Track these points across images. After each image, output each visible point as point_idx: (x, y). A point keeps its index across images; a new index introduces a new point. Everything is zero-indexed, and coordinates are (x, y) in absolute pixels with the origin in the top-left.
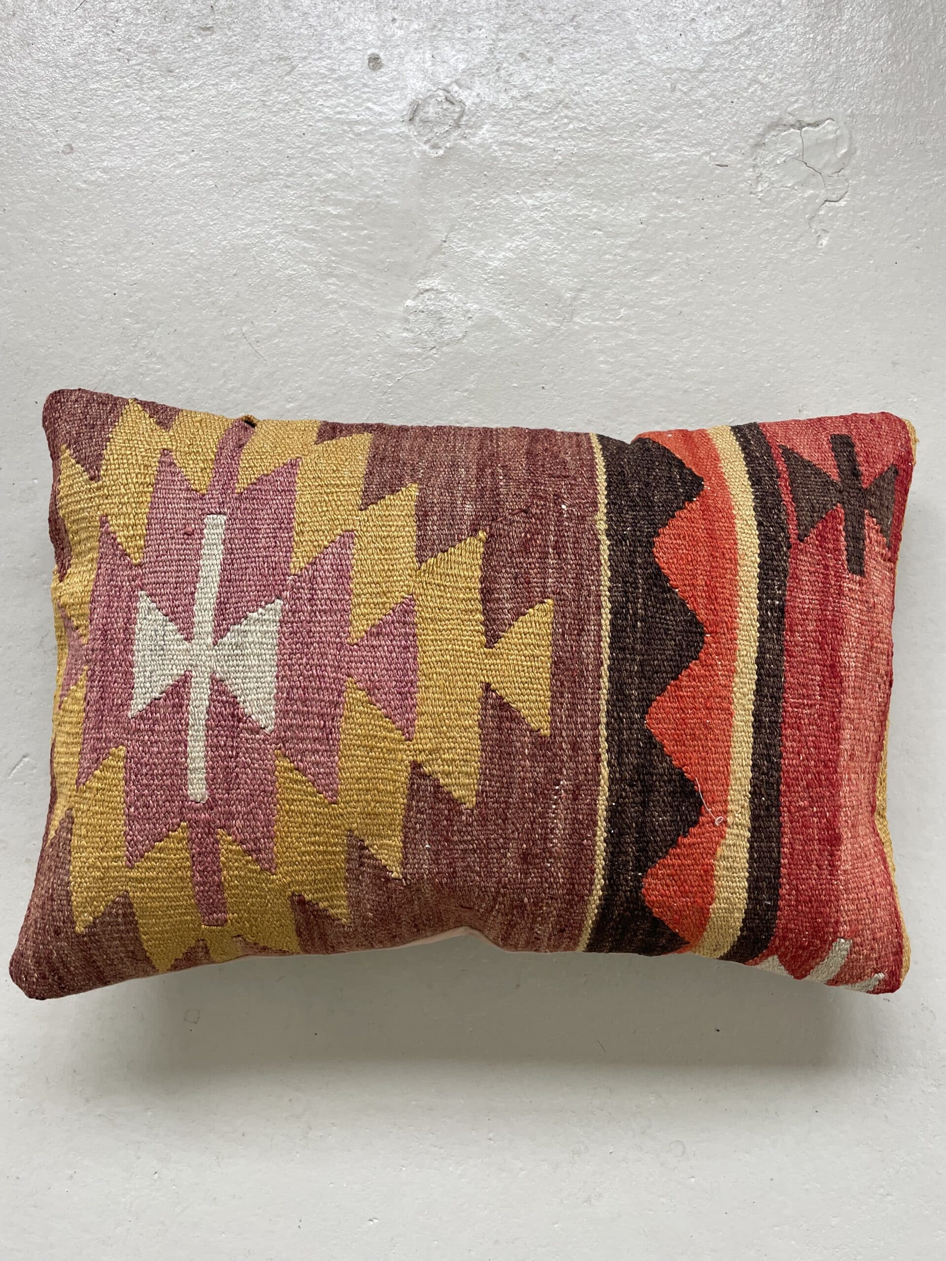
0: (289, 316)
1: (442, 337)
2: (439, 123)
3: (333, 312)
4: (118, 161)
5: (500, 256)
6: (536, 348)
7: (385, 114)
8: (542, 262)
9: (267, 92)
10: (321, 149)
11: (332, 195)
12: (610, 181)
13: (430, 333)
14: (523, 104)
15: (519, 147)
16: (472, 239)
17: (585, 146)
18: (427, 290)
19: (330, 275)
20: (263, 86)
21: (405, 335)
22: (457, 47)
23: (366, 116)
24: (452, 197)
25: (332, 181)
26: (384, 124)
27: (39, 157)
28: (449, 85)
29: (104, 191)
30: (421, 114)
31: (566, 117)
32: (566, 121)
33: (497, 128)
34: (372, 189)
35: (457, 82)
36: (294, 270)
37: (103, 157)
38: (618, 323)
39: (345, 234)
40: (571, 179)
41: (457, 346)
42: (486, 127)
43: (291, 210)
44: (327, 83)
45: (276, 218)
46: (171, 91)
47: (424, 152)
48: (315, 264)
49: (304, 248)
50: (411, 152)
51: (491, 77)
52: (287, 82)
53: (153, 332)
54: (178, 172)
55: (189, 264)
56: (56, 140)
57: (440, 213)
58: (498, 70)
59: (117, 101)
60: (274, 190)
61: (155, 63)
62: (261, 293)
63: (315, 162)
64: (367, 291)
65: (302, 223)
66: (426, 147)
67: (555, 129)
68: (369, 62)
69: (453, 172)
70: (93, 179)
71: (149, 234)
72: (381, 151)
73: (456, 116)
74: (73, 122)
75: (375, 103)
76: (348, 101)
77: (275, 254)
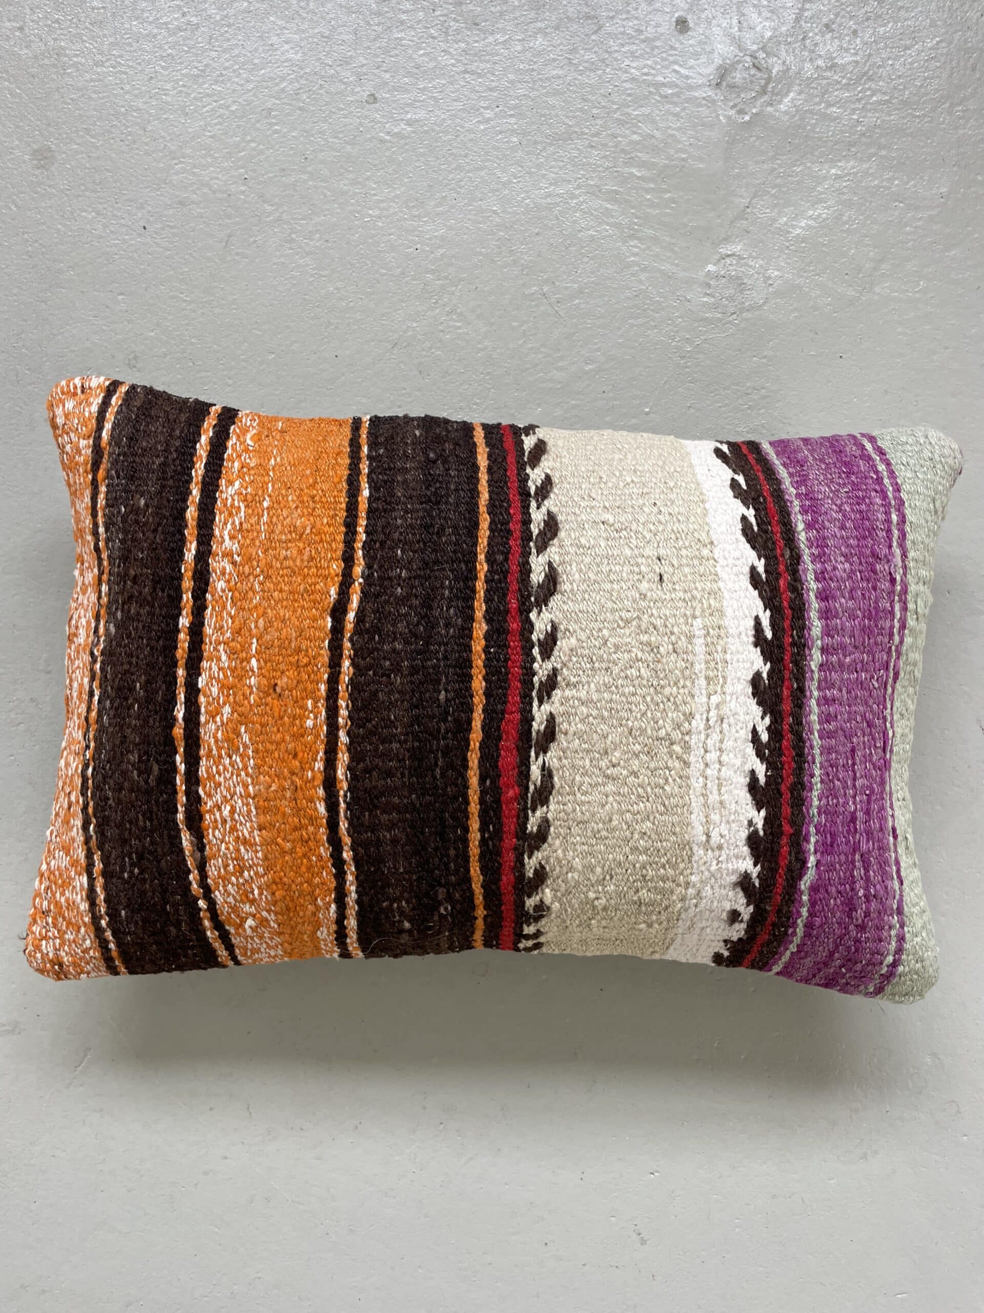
0: (589, 277)
1: (743, 303)
2: (744, 89)
3: (633, 275)
4: (421, 114)
5: (803, 224)
6: (836, 317)
7: (691, 77)
8: (843, 231)
9: (574, 50)
10: (626, 110)
11: (637, 156)
12: (911, 155)
13: (731, 298)
14: (828, 74)
15: (825, 117)
16: (776, 205)
17: (887, 118)
18: (729, 256)
19: (632, 237)
20: (569, 44)
21: (705, 299)
22: (764, 14)
23: (673, 78)
24: (757, 163)
25: (637, 143)
26: (691, 88)
27: (342, 106)
28: (756, 52)
29: (407, 144)
30: (728, 78)
31: (869, 89)
32: (868, 93)
33: (803, 96)
34: (677, 151)
35: (763, 49)
36: (597, 231)
37: (407, 109)
38: (917, 295)
39: (648, 197)
40: (873, 150)
41: (757, 313)
42: (792, 95)
43: (594, 171)
44: (634, 43)
45: (580, 178)
46: (476, 45)
47: (729, 118)
48: (617, 226)
49: (607, 209)
50: (718, 115)
51: (797, 45)
52: (593, 41)
53: (453, 289)
54: (482, 127)
55: (492, 221)
56: (359, 89)
57: (744, 178)
58: (803, 39)
59: (422, 52)
60: (578, 149)
61: (462, 16)
62: (563, 253)
63: (621, 123)
64: (670, 254)
65: (606, 184)
66: (732, 112)
67: (859, 100)
68: (677, 25)
69: (758, 138)
70: (396, 130)
71: (451, 189)
72: (687, 114)
73: (763, 82)
74: (376, 71)
75: (681, 66)
76: (656, 63)
77: (577, 215)
